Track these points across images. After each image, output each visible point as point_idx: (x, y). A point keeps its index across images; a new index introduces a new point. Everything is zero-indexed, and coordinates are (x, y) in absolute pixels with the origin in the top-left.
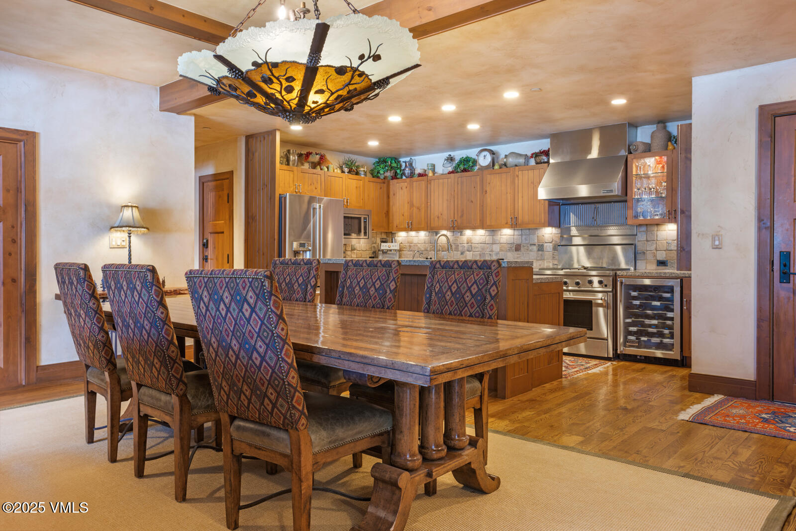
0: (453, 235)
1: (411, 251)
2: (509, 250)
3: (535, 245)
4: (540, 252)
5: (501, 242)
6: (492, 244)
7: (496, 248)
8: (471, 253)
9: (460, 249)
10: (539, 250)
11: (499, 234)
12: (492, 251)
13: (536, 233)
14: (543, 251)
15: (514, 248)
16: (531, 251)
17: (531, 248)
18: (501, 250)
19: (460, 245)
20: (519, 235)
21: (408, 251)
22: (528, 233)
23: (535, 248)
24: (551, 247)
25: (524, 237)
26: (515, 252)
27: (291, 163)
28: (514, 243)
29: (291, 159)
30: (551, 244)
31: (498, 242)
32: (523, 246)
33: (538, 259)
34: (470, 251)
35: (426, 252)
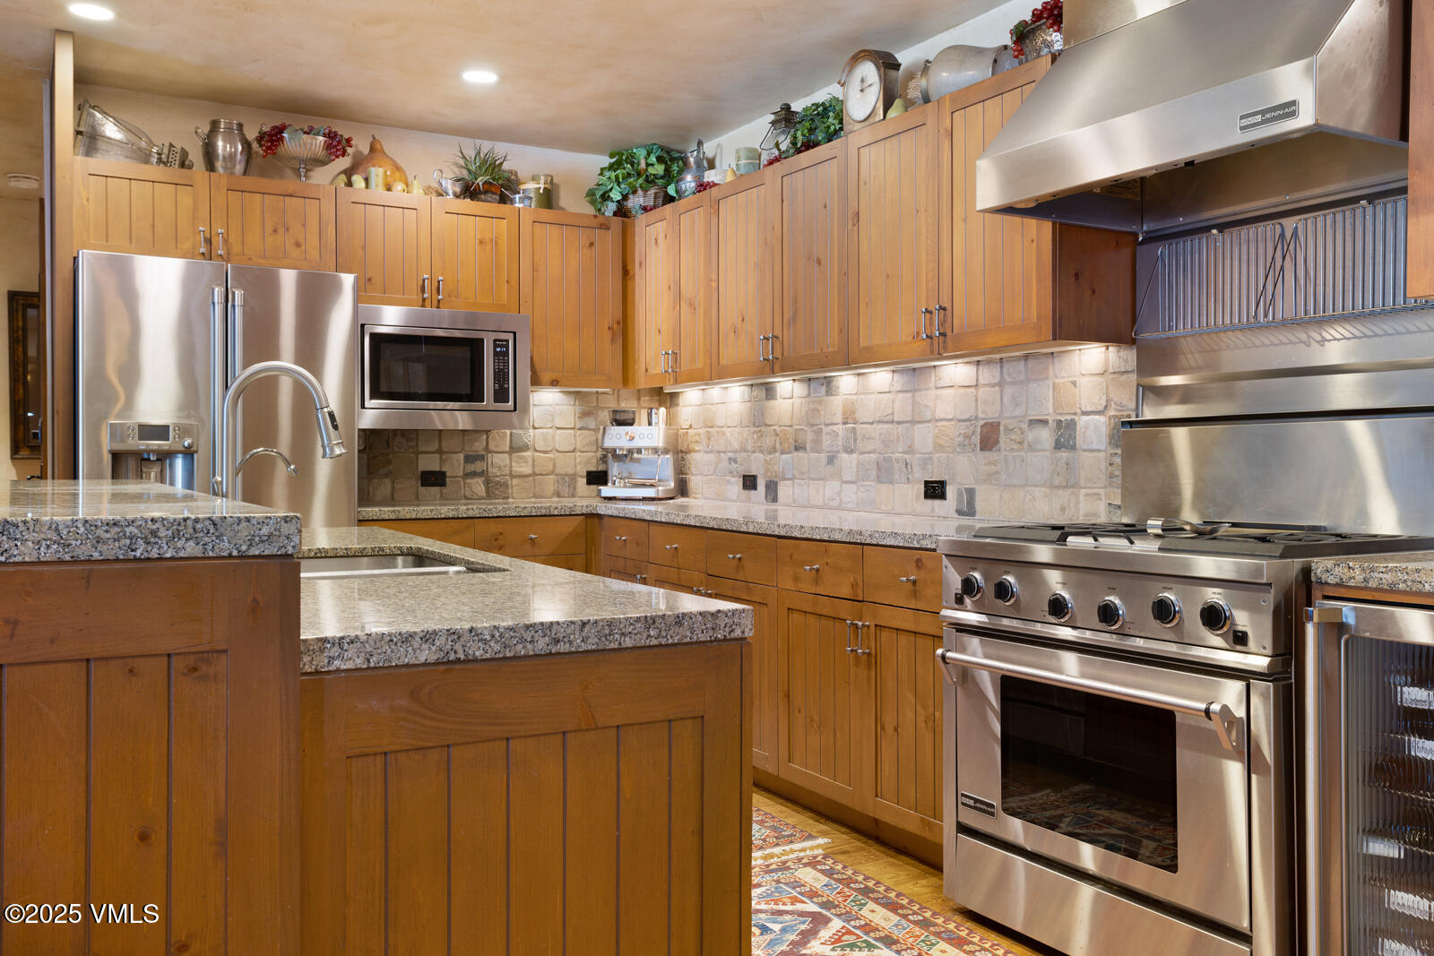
0: (809, 395)
1: (711, 452)
2: (962, 445)
3: (1044, 422)
4: (1064, 455)
5: (940, 414)
6: (913, 422)
7: (924, 437)
8: (855, 456)
9: (826, 442)
10: (1058, 446)
11: (932, 384)
12: (910, 450)
13: (1051, 373)
14: (1073, 448)
15: (976, 439)
16: (1031, 448)
17: (1031, 436)
18: (938, 447)
19: (825, 430)
20: (993, 386)
21: (706, 452)
22: (1022, 377)
23: (1046, 436)
24: (1104, 431)
25: (1009, 390)
26: (981, 455)
27: (219, 165)
28: (977, 418)
29: (220, 151)
30: (1102, 419)
31: (928, 416)
32: (1006, 429)
33: (1056, 483)
34: (851, 452)
35: (744, 455)
